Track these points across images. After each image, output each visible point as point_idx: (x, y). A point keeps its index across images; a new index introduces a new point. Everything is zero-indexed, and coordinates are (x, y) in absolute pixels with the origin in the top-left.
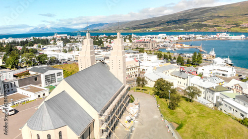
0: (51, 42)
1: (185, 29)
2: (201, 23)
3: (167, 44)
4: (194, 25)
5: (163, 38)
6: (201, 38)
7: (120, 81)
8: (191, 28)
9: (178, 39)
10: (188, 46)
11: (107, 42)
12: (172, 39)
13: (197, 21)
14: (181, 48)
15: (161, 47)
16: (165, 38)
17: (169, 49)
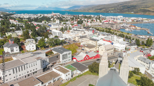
0: (51, 20)
1: (135, 13)
2: (145, 8)
3: (125, 25)
4: (141, 10)
5: (121, 20)
6: (147, 21)
7: (125, 83)
8: (139, 12)
9: (131, 21)
10: (140, 28)
11: (85, 21)
12: (128, 21)
13: (143, 8)
14: (135, 29)
15: (122, 27)
16: (123, 20)
17: (127, 30)
